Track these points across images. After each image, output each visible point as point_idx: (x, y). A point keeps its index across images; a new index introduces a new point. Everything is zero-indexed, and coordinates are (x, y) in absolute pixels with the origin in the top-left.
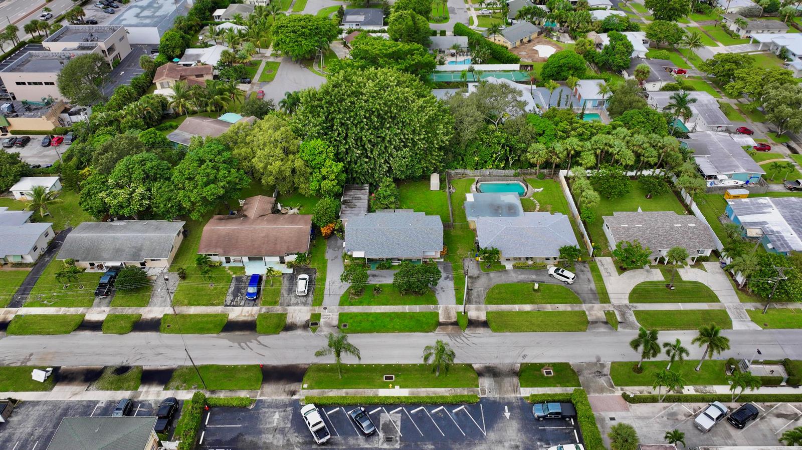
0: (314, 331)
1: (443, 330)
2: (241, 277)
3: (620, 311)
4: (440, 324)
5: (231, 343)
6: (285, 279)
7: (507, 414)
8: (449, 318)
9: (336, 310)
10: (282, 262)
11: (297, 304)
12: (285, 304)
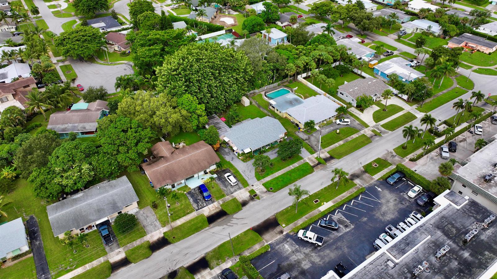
0: (259, 199)
1: (318, 168)
2: (190, 191)
3: (376, 128)
4: (314, 167)
5: (221, 227)
6: (217, 181)
7: (379, 189)
8: (314, 162)
9: (259, 184)
10: (206, 173)
11: (235, 191)
12: (230, 194)
